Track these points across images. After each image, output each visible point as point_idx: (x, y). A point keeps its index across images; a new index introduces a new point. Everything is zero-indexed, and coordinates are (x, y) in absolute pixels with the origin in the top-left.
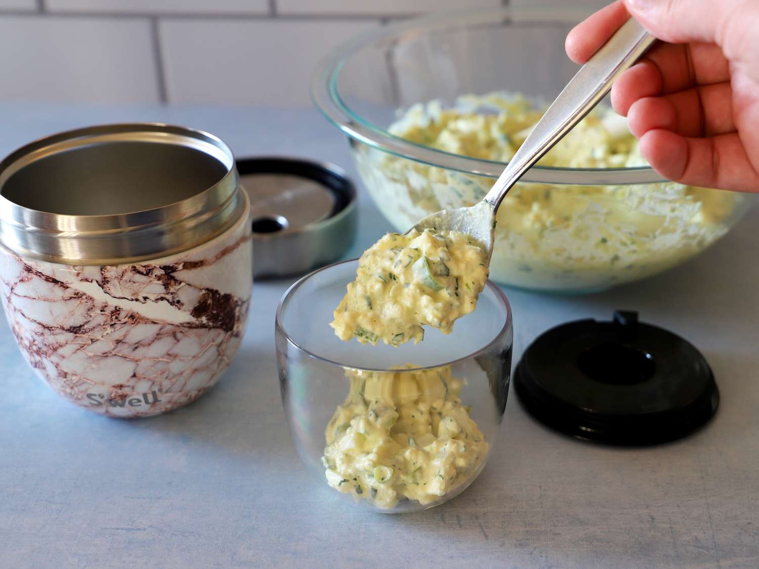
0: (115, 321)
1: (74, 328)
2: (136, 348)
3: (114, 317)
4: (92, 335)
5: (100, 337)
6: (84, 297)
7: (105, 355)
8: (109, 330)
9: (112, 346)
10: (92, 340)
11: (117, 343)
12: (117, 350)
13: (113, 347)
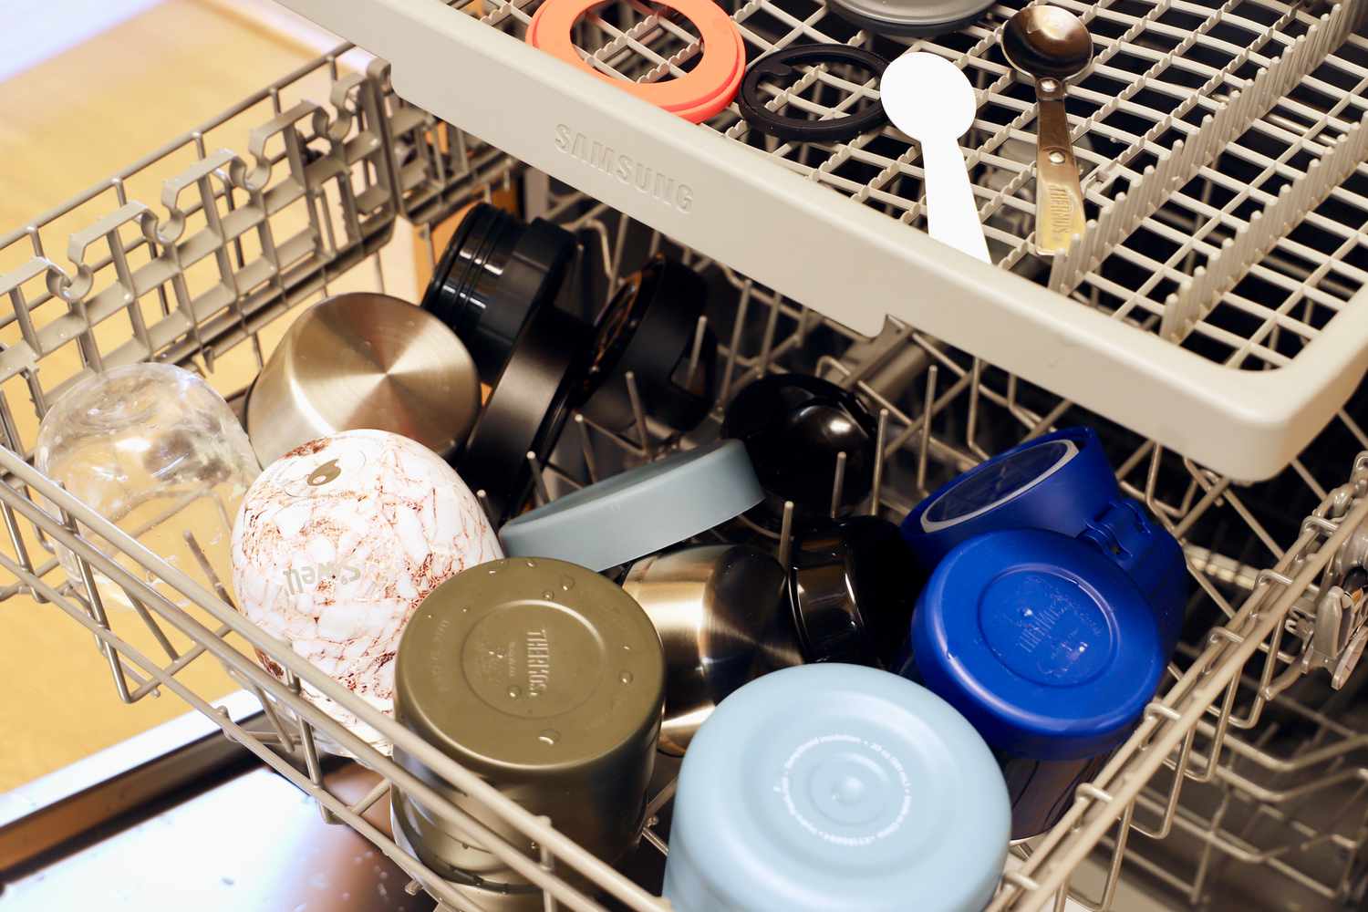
0: (351, 679)
1: (388, 660)
2: (323, 653)
3: (352, 682)
4: (370, 659)
5: (361, 660)
6: (386, 695)
7: (350, 641)
8: (353, 670)
9: (346, 653)
10: (368, 654)
11: (342, 657)
12: (341, 649)
13: (345, 651)
